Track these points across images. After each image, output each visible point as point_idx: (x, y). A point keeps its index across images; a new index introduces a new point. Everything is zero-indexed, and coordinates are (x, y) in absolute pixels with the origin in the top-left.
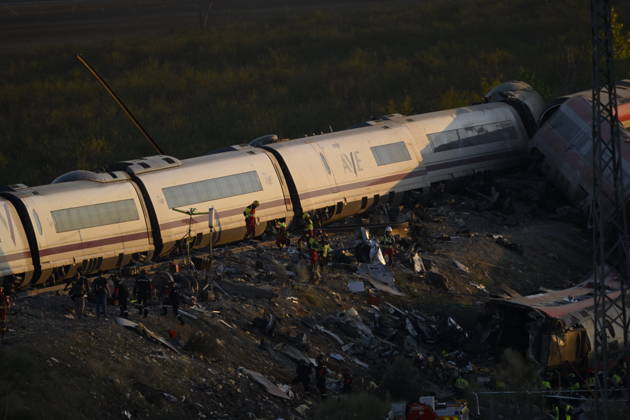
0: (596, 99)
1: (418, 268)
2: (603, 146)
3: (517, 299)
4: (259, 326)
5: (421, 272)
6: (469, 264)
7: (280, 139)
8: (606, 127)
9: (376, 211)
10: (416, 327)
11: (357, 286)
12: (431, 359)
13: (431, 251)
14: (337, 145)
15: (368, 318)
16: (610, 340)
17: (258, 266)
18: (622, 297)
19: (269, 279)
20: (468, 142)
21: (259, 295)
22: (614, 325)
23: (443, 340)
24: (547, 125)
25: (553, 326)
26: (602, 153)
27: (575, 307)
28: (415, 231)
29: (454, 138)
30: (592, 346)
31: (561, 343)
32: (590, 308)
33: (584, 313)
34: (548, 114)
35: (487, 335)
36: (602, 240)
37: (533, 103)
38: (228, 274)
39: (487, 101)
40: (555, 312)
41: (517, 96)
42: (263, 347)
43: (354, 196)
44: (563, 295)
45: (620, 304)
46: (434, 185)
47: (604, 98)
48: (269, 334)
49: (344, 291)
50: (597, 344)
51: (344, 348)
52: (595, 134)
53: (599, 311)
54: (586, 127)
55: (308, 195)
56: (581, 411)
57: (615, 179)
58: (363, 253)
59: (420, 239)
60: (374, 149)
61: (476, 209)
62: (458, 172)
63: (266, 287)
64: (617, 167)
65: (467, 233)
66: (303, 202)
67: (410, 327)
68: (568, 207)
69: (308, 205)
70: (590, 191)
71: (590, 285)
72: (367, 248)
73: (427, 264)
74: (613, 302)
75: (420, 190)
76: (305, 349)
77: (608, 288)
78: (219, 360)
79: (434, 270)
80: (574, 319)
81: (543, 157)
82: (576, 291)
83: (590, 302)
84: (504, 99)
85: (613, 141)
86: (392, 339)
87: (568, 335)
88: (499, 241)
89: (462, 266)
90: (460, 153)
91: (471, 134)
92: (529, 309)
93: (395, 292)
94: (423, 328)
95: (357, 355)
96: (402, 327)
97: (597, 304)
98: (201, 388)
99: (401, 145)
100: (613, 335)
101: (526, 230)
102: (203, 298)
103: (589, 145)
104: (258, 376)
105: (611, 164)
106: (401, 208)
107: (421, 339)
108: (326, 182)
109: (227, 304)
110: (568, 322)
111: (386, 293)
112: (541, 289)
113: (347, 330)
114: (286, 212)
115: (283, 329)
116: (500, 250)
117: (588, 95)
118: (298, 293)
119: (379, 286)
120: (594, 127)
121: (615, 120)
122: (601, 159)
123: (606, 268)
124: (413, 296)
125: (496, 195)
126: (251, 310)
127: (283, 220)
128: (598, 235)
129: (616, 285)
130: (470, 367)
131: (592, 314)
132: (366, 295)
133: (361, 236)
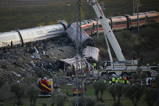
0: (77, 24)
1: (44, 54)
2: (78, 32)
3: (62, 60)
4: (15, 64)
5: (45, 55)
6: (54, 53)
7: (20, 30)
8: (79, 29)
9: (37, 43)
10: (44, 65)
11: (33, 57)
12: (46, 70)
13: (47, 51)
14: (30, 31)
15: (35, 63)
16: (79, 68)
17: (15, 53)
18: (81, 60)
19: (17, 55)
20: (54, 31)
21: (15, 58)
22: (80, 65)
23: (49, 67)
24: (69, 28)
25: (69, 65)
26: (78, 34)
27: (73, 62)
28: (44, 47)
29: (51, 30)
30: (76, 69)
31: (70, 68)
32: (75, 62)
33: (74, 63)
34: (69, 26)
35: (56, 66)
36: (78, 50)
37: (66, 24)
38: (9, 54)
39: (58, 24)
40: (69, 63)
41: (63, 23)
42: (15, 67)
43: (33, 40)
44: (70, 59)
45: (81, 61)
46: (48, 39)
47: (79, 24)
48: (17, 65)
49: (31, 58)
50: (76, 68)
51: (30, 68)
52: (77, 30)
53: (77, 62)
54: (76, 29)
55: (24, 40)
56: (73, 81)
57: (81, 38)
58: (34, 51)
59: (45, 49)
60: (37, 32)
61: (55, 43)
62: (52, 36)
63: (16, 56)
64: (81, 36)
65: (53, 48)
66: (23, 41)
67: (42, 65)
68: (72, 43)
69: (24, 42)
70: (76, 40)
71: (75, 58)
72: (35, 50)
73: (46, 53)
74: (79, 61)
75: (45, 40)
76: (23, 68)
77: (79, 58)
78: (7, 70)
79: (47, 54)
80: (72, 64)
81: (68, 34)
82: (73, 59)
83: (75, 61)
84: (61, 23)
85: (80, 31)
86: (39, 67)
87: (71, 67)
88: (59, 49)
89: (52, 54)
90: (53, 33)
91: (54, 30)
92: (64, 62)
93: (40, 58)
94: (45, 65)
95: (33, 69)
96: (41, 65)
97: (77, 61)
98: (4, 75)
99: (42, 31)
100: (79, 67)
101: (64, 47)
102: (5, 58)
103: (76, 32)
104: (14, 73)
105: (80, 36)
106: (41, 43)
107: (44, 67)
108: (28, 38)
109: (9, 59)
110: (71, 64)
111: (38, 58)
112: (67, 58)
113: (31, 65)
114: (20, 43)
115: (19, 64)
116: (59, 51)
117: (76, 23)
118: (22, 58)
119: (37, 57)
120: (77, 29)
121: (81, 28)
122: (78, 35)
123: (78, 55)
124: (43, 59)
125: (59, 41)
126: (13, 61)
127: (20, 44)
128: (77, 49)
129: (80, 58)
130: (53, 72)
131: (76, 63)
132: (35, 58)
133: (34, 48)
